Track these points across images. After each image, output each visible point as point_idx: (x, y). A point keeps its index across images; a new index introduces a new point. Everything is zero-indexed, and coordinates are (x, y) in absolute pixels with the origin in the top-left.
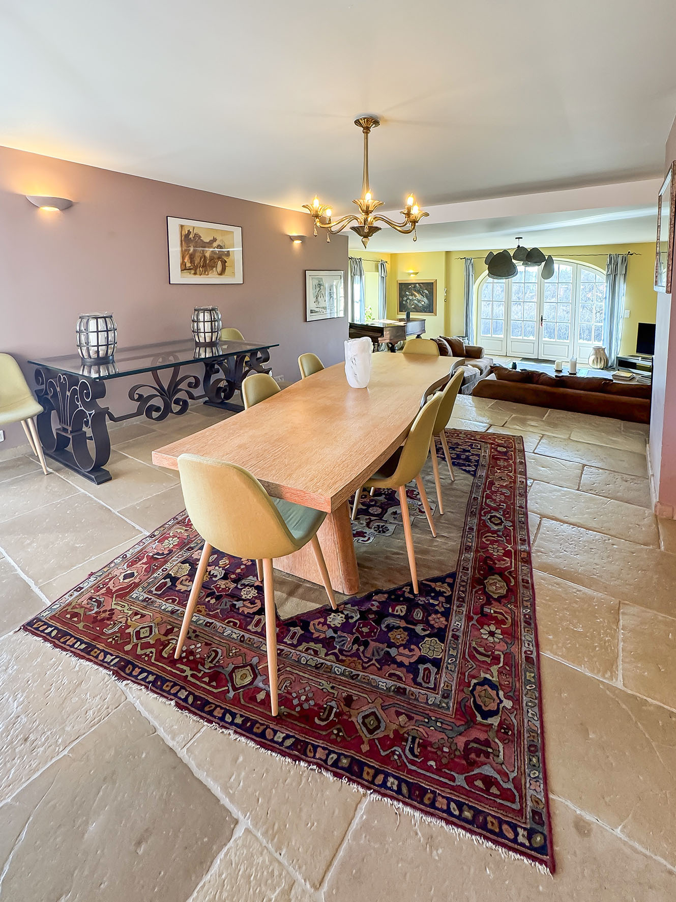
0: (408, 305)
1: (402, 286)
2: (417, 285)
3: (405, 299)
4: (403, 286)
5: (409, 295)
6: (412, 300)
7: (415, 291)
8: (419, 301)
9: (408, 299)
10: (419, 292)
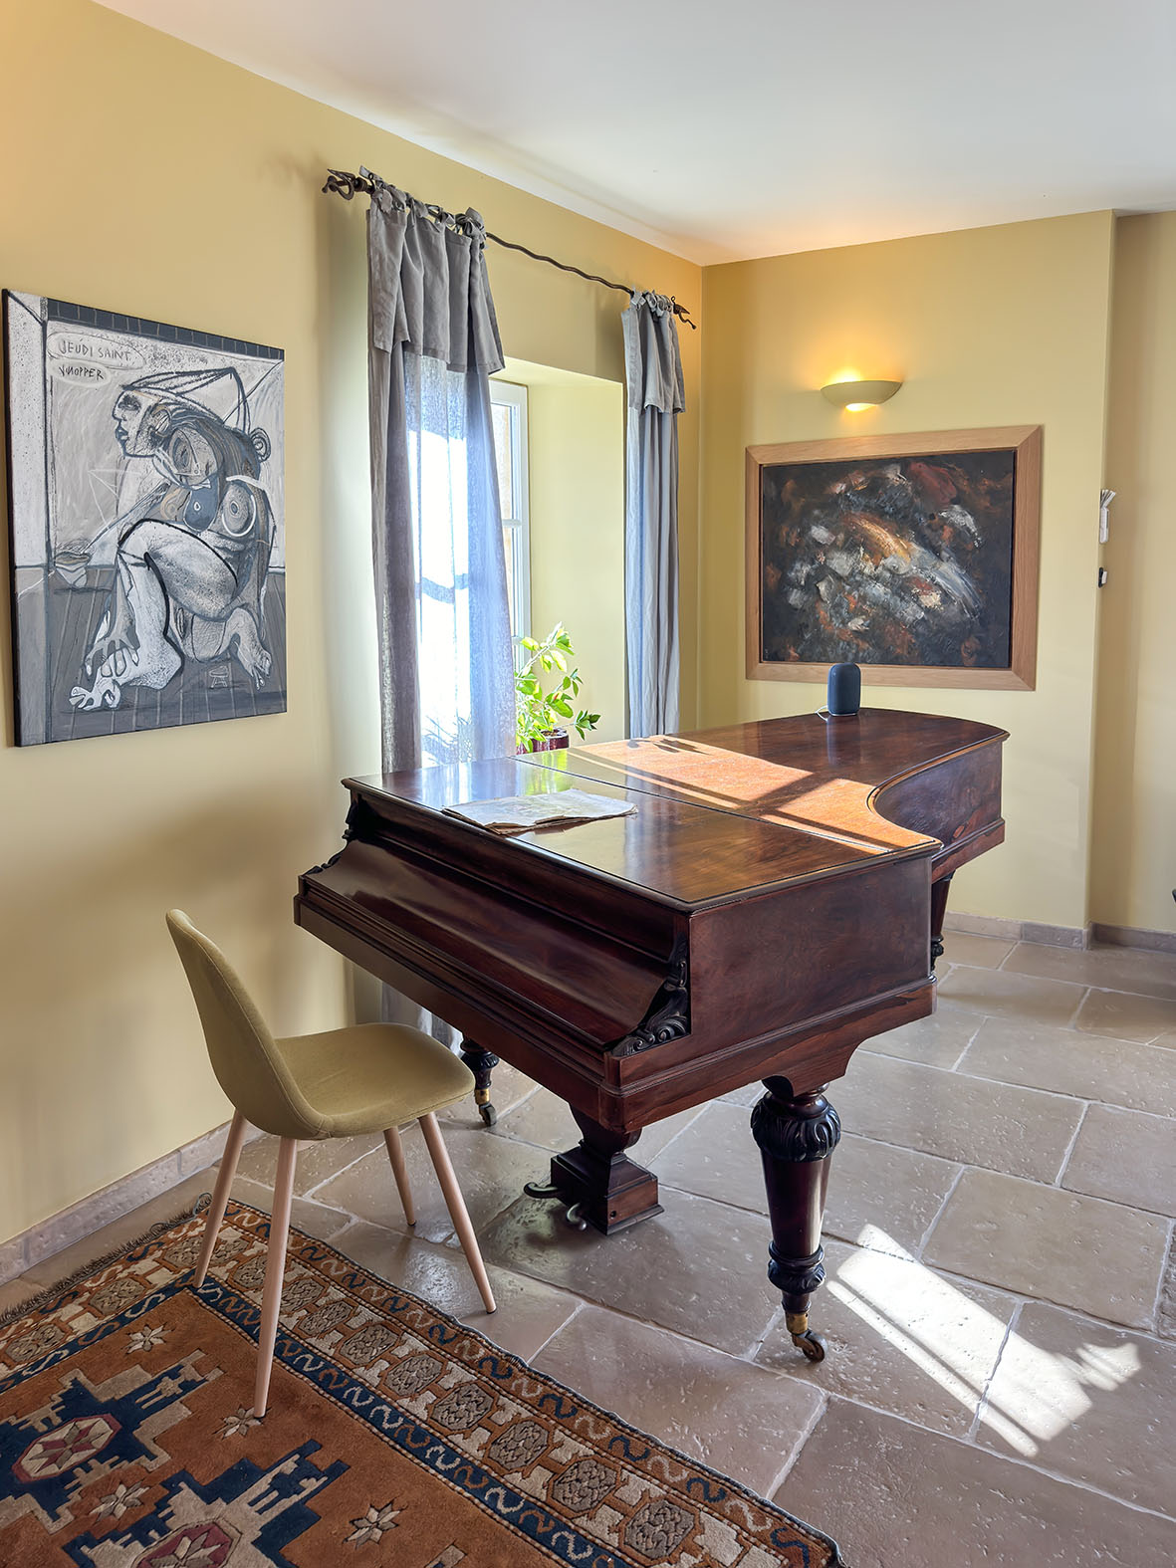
0: (823, 612)
1: (780, 485)
2: (893, 475)
3: (802, 570)
4: (790, 485)
5: (834, 545)
6: (854, 580)
7: (879, 515)
8: (902, 586)
9: (822, 572)
10: (903, 521)
